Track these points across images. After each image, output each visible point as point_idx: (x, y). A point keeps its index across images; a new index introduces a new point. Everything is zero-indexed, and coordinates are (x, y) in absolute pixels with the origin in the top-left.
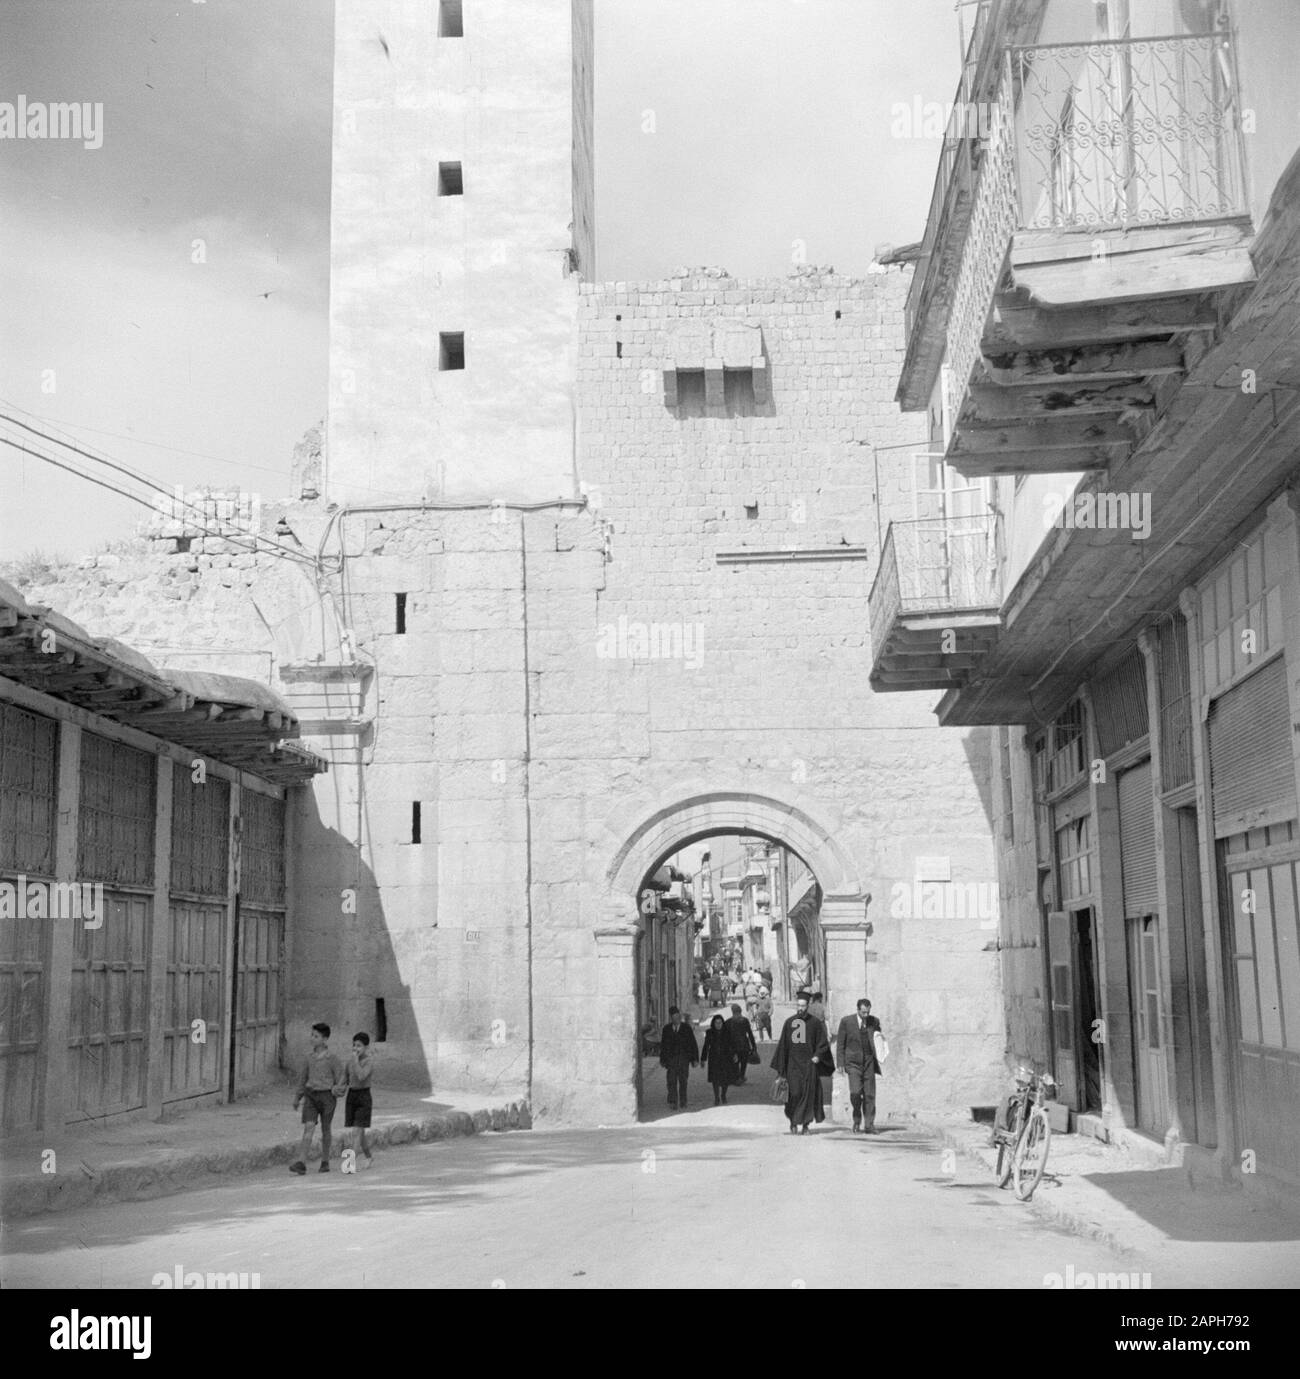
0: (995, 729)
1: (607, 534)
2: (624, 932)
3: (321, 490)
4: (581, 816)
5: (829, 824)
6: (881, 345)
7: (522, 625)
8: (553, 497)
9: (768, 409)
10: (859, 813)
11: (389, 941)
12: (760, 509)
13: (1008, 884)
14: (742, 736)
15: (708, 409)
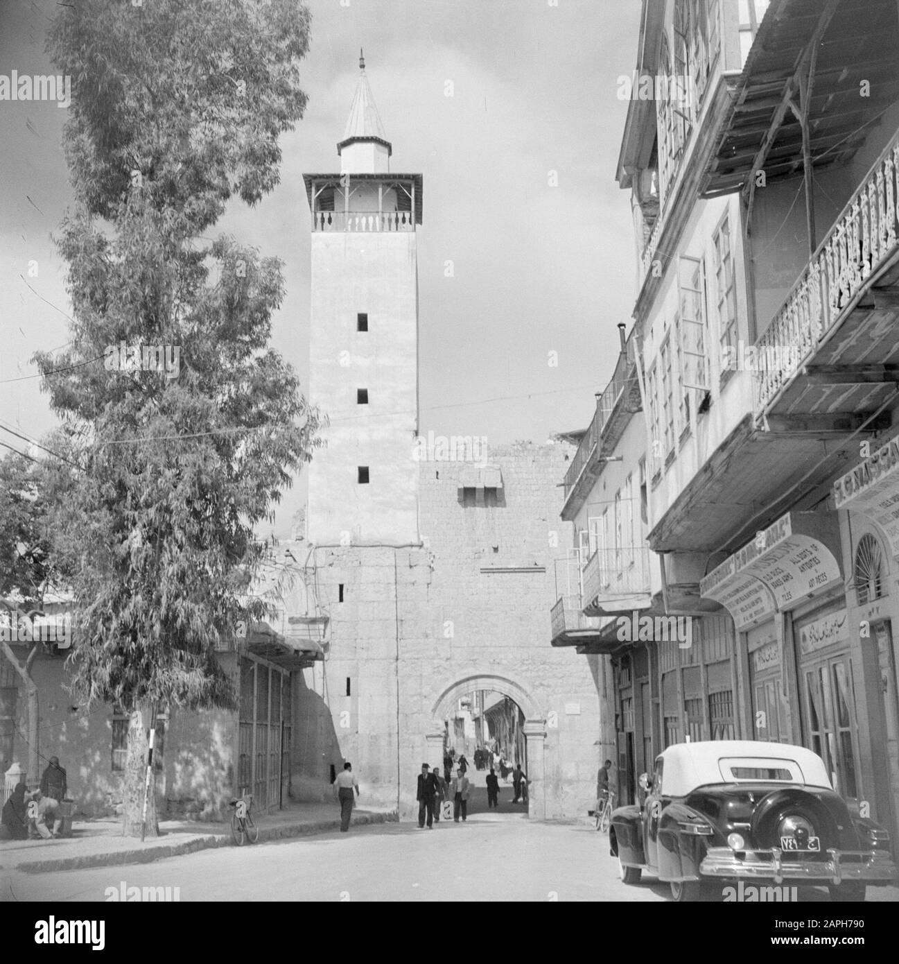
0: (600, 656)
1: (432, 559)
2: (439, 736)
3: (305, 537)
4: (421, 684)
5: (528, 689)
6: (552, 476)
7: (395, 599)
8: (408, 542)
9: (502, 504)
10: (542, 685)
11: (337, 740)
12: (499, 549)
13: (605, 717)
14: (491, 649)
15: (477, 504)
